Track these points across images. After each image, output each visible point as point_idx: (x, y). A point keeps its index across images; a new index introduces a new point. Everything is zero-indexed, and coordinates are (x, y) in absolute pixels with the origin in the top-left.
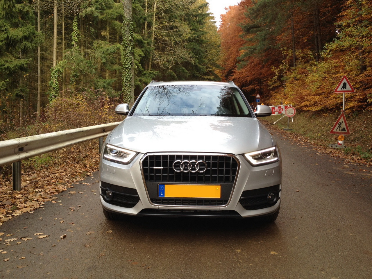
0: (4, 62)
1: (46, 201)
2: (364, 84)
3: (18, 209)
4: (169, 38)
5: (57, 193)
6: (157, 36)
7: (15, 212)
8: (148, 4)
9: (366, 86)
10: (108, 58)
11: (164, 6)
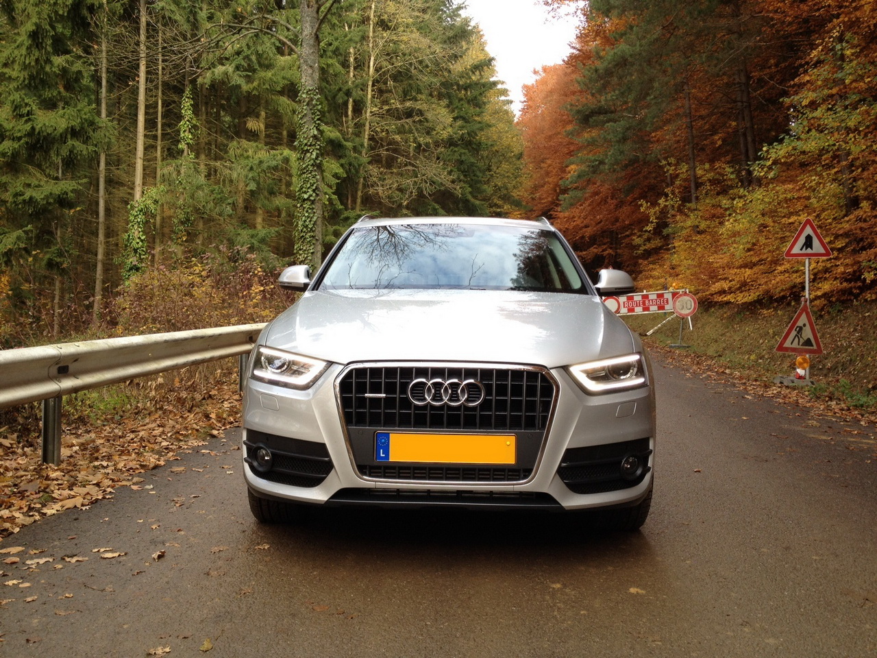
0: (23, 187)
1: (117, 486)
2: (855, 240)
3: (54, 500)
4: (404, 137)
5: (142, 471)
6: (376, 132)
7: (48, 506)
8: (355, 59)
9: (858, 243)
10: (262, 180)
11: (393, 64)
